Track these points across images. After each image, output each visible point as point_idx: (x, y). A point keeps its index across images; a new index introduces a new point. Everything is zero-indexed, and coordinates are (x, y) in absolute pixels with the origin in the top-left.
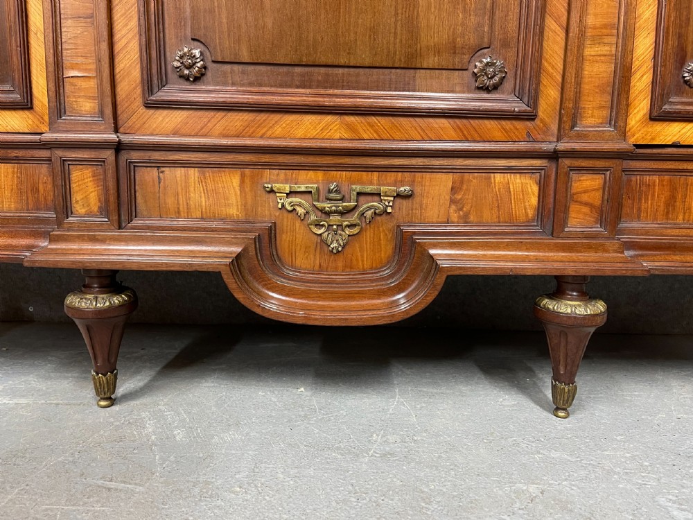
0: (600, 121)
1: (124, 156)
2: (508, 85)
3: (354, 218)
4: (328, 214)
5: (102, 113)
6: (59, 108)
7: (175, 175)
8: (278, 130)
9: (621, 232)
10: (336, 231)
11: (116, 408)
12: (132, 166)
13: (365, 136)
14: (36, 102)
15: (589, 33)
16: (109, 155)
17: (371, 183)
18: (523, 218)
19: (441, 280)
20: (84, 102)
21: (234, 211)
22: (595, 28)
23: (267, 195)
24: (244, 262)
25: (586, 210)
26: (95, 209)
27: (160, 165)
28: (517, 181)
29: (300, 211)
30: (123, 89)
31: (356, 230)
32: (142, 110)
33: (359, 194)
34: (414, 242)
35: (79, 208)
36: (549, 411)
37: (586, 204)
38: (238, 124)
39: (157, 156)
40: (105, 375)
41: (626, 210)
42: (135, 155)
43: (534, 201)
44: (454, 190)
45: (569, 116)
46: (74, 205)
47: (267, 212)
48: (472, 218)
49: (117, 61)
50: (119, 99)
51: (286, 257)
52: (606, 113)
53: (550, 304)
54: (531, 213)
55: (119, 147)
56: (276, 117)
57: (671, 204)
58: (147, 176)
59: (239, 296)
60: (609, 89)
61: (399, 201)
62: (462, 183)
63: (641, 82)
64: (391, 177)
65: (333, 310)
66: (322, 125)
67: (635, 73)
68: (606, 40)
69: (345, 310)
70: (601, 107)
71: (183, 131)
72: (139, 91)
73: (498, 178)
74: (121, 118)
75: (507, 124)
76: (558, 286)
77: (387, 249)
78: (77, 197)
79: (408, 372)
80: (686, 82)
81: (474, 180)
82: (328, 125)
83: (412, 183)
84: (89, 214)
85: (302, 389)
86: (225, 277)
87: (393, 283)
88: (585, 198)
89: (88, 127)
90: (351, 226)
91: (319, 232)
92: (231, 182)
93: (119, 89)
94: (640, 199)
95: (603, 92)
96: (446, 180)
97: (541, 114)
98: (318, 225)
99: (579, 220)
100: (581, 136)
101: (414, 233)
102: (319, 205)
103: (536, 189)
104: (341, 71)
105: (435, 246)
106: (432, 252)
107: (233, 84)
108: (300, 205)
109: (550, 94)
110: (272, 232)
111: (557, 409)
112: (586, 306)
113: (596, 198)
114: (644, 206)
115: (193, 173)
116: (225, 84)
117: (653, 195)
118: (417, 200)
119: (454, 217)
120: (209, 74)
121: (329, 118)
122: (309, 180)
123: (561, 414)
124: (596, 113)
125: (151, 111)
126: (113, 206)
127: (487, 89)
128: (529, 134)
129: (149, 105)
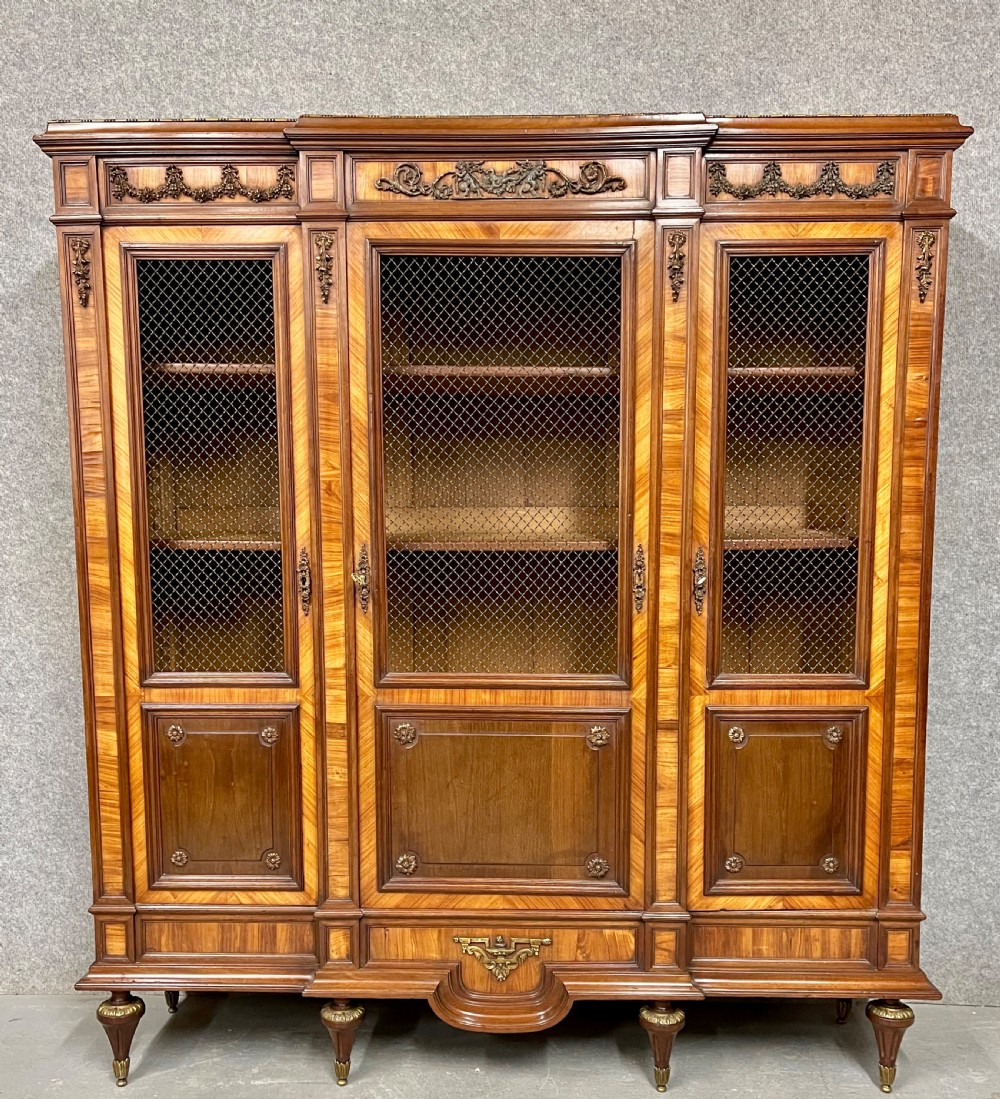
0: (670, 898)
1: (364, 921)
2: (611, 874)
3: (514, 959)
4: (496, 956)
5: (351, 896)
6: (324, 894)
7: (395, 933)
8: (463, 905)
9: (694, 965)
10: (501, 968)
11: (350, 1086)
12: (368, 927)
13: (520, 907)
14: (306, 887)
15: (658, 845)
16: (355, 923)
17: (524, 937)
18: (625, 958)
19: (570, 1005)
20: (340, 888)
21: (434, 955)
22: (662, 843)
23: (454, 945)
24: (441, 990)
25: (666, 953)
26: (344, 956)
27: (385, 927)
28: (620, 932)
29: (477, 954)
30: (365, 881)
31: (514, 967)
32: (376, 893)
33: (516, 944)
34: (553, 975)
35: (334, 955)
36: (653, 1086)
37: (665, 950)
38: (438, 901)
39: (385, 921)
40: (344, 1063)
41: (696, 949)
42: (371, 922)
43: (633, 947)
44: (579, 940)
45: (651, 895)
46: (331, 953)
47: (454, 955)
48: (592, 958)
49: (362, 865)
50: (362, 887)
51: (469, 985)
52: (673, 893)
53: (645, 1014)
54: (630, 955)
55: (360, 919)
56: (461, 897)
57: (726, 944)
58: (377, 934)
59: (439, 1014)
60: (675, 880)
61: (542, 947)
62: (584, 935)
63: (696, 873)
64: (537, 932)
65: (500, 1021)
66: (492, 900)
67: (691, 867)
68: (670, 850)
69: (508, 1022)
70: (670, 890)
71: (403, 906)
72: (375, 882)
73: (607, 932)
74: (364, 898)
75: (611, 900)
76: (652, 1004)
77: (535, 979)
78: (333, 947)
79: (560, 1051)
80: (728, 871)
81: (591, 934)
82: (495, 901)
83: (551, 938)
84: (340, 959)
85: (478, 1069)
86: (430, 1003)
87: (538, 1003)
88: (664, 946)
89: (341, 907)
90: (512, 964)
91: (491, 967)
92: (432, 935)
93: (362, 881)
94: (705, 942)
95: (670, 880)
96: (573, 935)
97: (632, 893)
98: (490, 964)
99: (662, 959)
100: (658, 909)
101: (555, 970)
102: (489, 950)
103: (633, 940)
104: (502, 867)
105: (568, 980)
106: (565, 983)
107: (434, 876)
108: (478, 951)
109: (637, 882)
110: (459, 969)
111: (659, 1086)
112: (668, 1018)
113: (672, 946)
114: (708, 946)
115: (408, 930)
116: (428, 876)
117: (714, 940)
118: (555, 946)
119: (580, 958)
120: (419, 869)
121: (495, 897)
122: (483, 936)
123: (661, 1089)
124: (667, 893)
125: (381, 894)
126: (356, 954)
127: (596, 878)
128: (625, 906)
129: (380, 891)
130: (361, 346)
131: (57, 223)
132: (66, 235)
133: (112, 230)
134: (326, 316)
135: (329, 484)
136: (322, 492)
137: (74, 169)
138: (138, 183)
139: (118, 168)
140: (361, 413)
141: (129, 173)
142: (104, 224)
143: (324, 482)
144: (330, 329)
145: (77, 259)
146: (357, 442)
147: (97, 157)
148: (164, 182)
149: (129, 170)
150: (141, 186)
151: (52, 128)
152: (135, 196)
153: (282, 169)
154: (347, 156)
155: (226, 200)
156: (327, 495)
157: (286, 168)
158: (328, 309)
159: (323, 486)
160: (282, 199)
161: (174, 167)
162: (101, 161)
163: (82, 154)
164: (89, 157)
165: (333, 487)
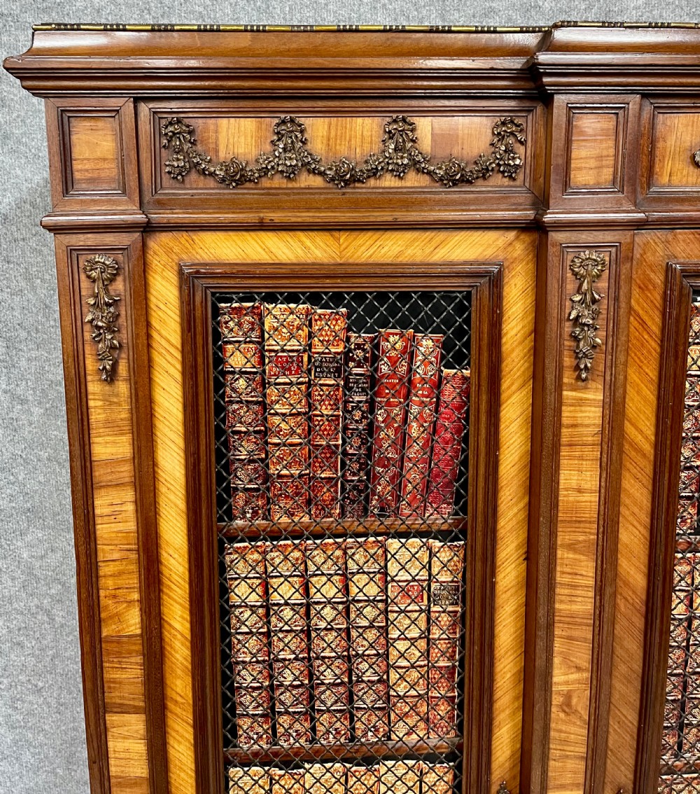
130: (644, 455)
131: (56, 229)
132: (72, 251)
133: (165, 238)
134: (580, 403)
135: (568, 696)
136: (554, 709)
137: (87, 124)
138: (217, 151)
139: (179, 121)
140: (632, 571)
141: (198, 132)
142: (148, 229)
143: (559, 693)
144: (587, 426)
145: (96, 296)
146: (625, 623)
147: (137, 100)
148: (268, 147)
149: (198, 124)
150: (223, 155)
151: (42, 42)
152: (212, 174)
153: (504, 124)
154: (646, 102)
155: (389, 181)
156: (562, 715)
157: (512, 122)
158: (586, 388)
159: (556, 700)
160: (498, 180)
161: (292, 121)
162: (144, 108)
163: (108, 96)
164: (120, 102)
165: (574, 701)
